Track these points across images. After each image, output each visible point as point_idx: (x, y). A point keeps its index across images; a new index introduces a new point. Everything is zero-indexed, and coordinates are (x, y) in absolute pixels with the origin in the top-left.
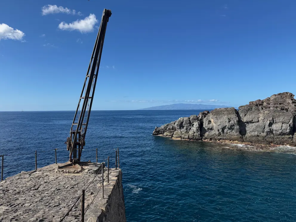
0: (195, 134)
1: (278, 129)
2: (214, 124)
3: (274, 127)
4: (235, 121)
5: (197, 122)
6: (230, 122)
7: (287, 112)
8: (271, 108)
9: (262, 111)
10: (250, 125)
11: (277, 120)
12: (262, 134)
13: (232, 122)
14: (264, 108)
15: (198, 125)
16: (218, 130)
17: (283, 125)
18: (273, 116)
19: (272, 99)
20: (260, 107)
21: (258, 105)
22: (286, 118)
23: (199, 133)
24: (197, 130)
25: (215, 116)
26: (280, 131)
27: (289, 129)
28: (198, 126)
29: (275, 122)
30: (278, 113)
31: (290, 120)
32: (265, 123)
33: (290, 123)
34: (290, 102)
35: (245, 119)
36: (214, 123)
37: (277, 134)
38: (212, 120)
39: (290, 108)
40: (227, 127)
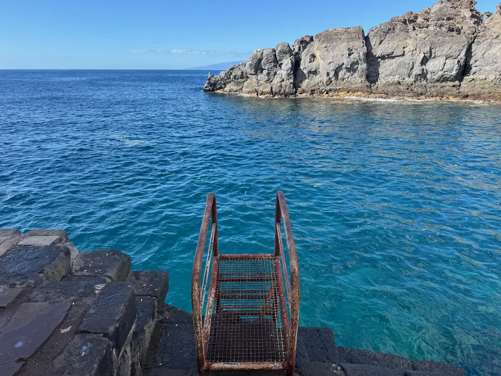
0: (283, 83)
1: (437, 69)
2: (321, 62)
3: (430, 66)
4: (361, 53)
5: (289, 59)
6: (352, 56)
7: (459, 36)
8: (431, 28)
9: (413, 34)
10: (388, 62)
11: (437, 51)
12: (407, 79)
13: (355, 56)
14: (416, 28)
15: (290, 63)
16: (328, 74)
17: (447, 60)
18: (432, 43)
19: (434, 11)
20: (410, 27)
21: (407, 22)
22: (454, 47)
23: (292, 81)
24: (289, 74)
25: (325, 45)
26: (440, 73)
27: (456, 70)
28: (290, 66)
29: (433, 56)
30: (441, 38)
31: (460, 51)
32: (414, 57)
33: (460, 57)
34: (466, 15)
35: (378, 51)
36: (321, 58)
37: (433, 79)
38: (318, 54)
39: (465, 28)
40: (344, 66)
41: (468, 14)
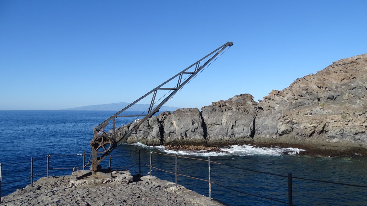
0: (154, 140)
1: (240, 132)
2: (177, 127)
3: (236, 129)
4: (199, 123)
5: (157, 125)
6: (194, 125)
7: (248, 115)
8: (234, 110)
9: (225, 113)
10: (214, 127)
11: (239, 122)
12: (225, 137)
13: (196, 125)
14: (227, 110)
15: (158, 128)
16: (181, 134)
17: (245, 127)
18: (236, 118)
19: (234, 100)
20: (223, 108)
21: (221, 106)
22: (247, 120)
23: (160, 138)
24: (157, 135)
25: (178, 118)
26: (242, 134)
27: (250, 132)
29: (237, 125)
30: (240, 115)
31: (250, 122)
32: (228, 125)
33: (250, 125)
34: (250, 104)
35: (208, 121)
36: (177, 125)
37: (239, 137)
38: (174, 122)
39: (251, 110)
40: (190, 130)
41: (251, 103)
